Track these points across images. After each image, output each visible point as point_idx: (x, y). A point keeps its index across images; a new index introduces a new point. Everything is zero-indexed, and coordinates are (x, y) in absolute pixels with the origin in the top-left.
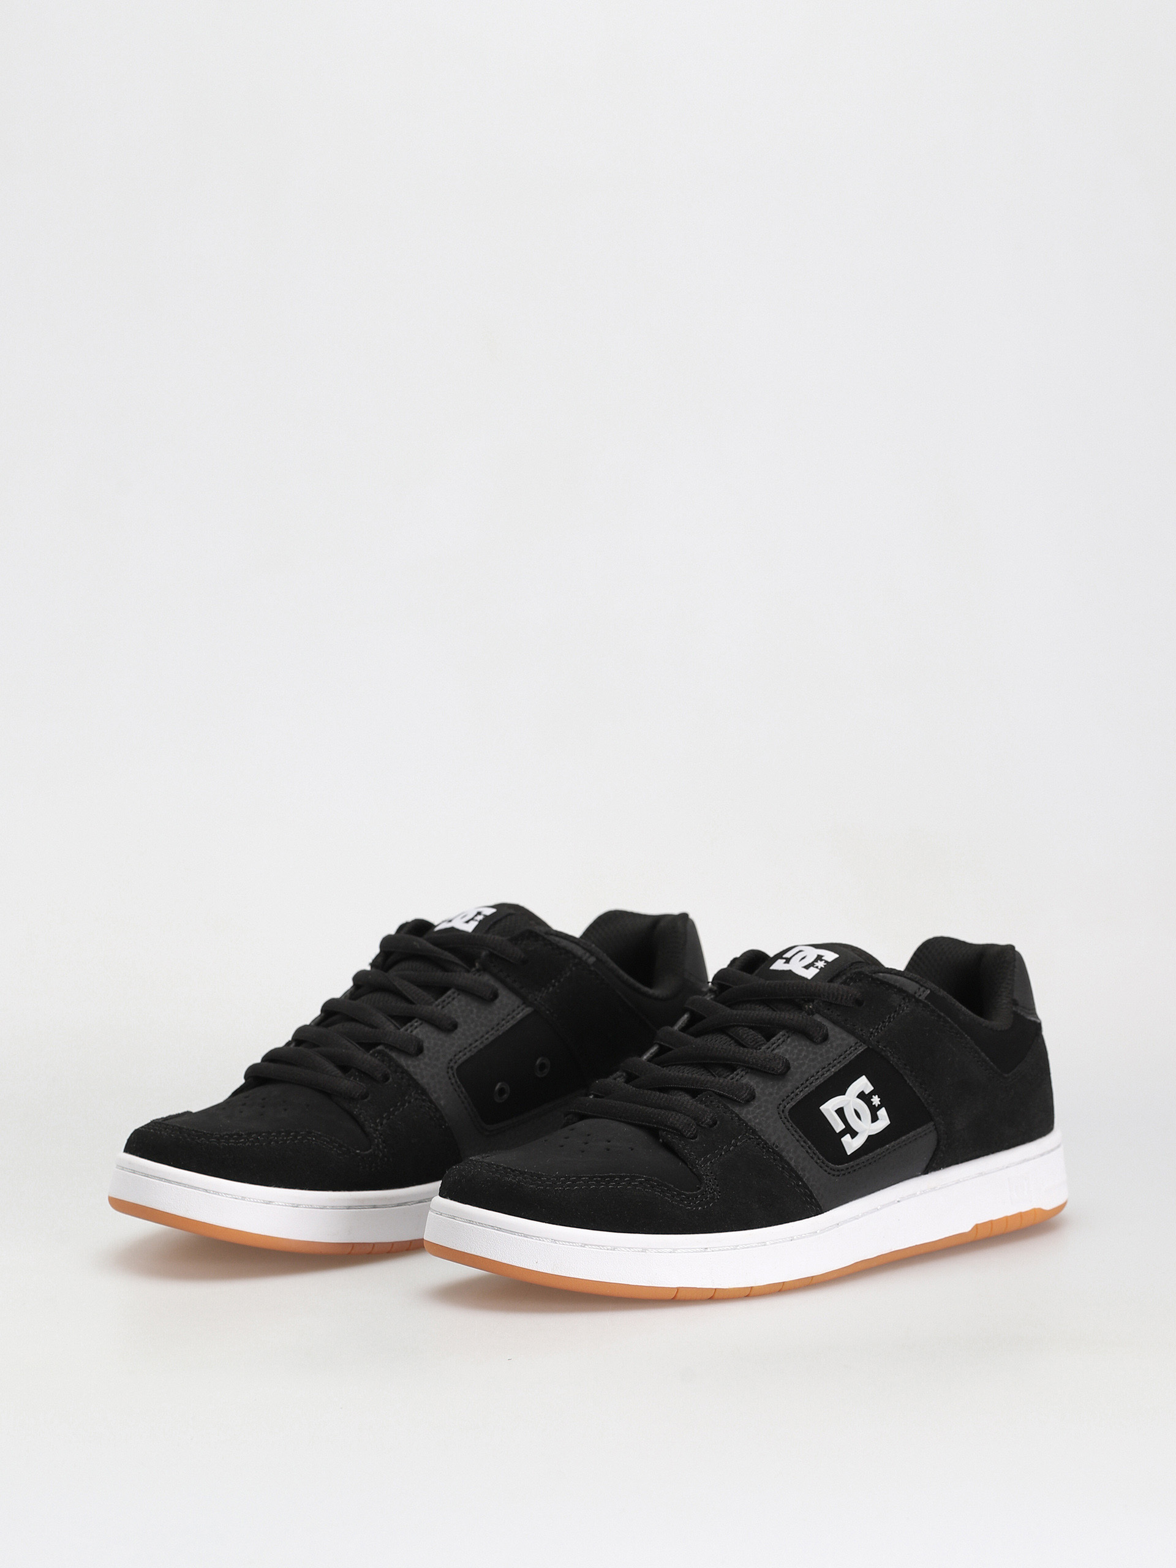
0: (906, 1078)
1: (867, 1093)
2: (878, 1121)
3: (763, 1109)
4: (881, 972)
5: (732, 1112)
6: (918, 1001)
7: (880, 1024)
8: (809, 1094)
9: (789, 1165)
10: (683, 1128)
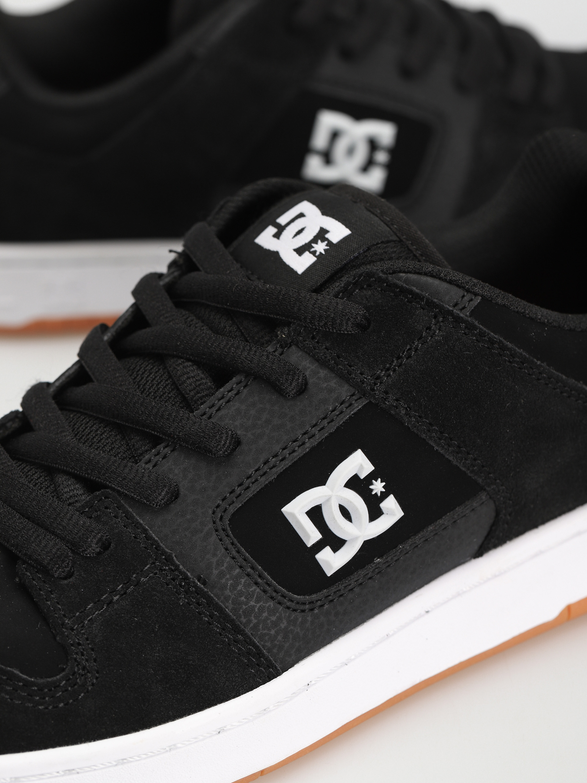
0: (432, 444)
1: (362, 477)
2: (382, 517)
3: (188, 517)
4: (404, 272)
5: (137, 525)
6: (458, 320)
7: (393, 361)
8: (266, 486)
9: (221, 610)
10: (49, 564)
